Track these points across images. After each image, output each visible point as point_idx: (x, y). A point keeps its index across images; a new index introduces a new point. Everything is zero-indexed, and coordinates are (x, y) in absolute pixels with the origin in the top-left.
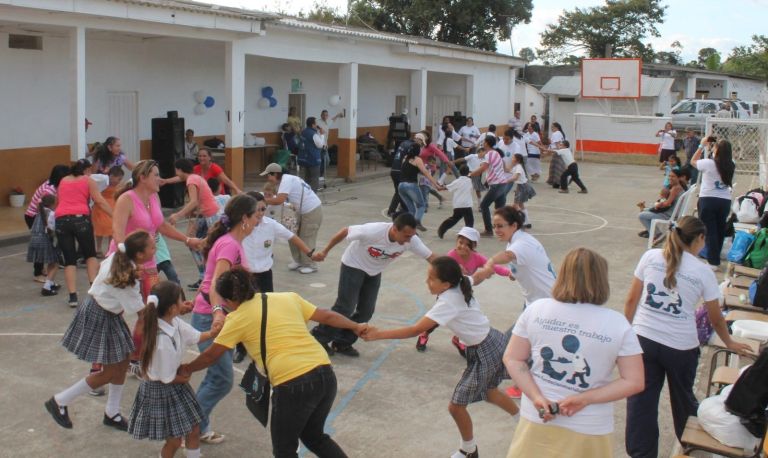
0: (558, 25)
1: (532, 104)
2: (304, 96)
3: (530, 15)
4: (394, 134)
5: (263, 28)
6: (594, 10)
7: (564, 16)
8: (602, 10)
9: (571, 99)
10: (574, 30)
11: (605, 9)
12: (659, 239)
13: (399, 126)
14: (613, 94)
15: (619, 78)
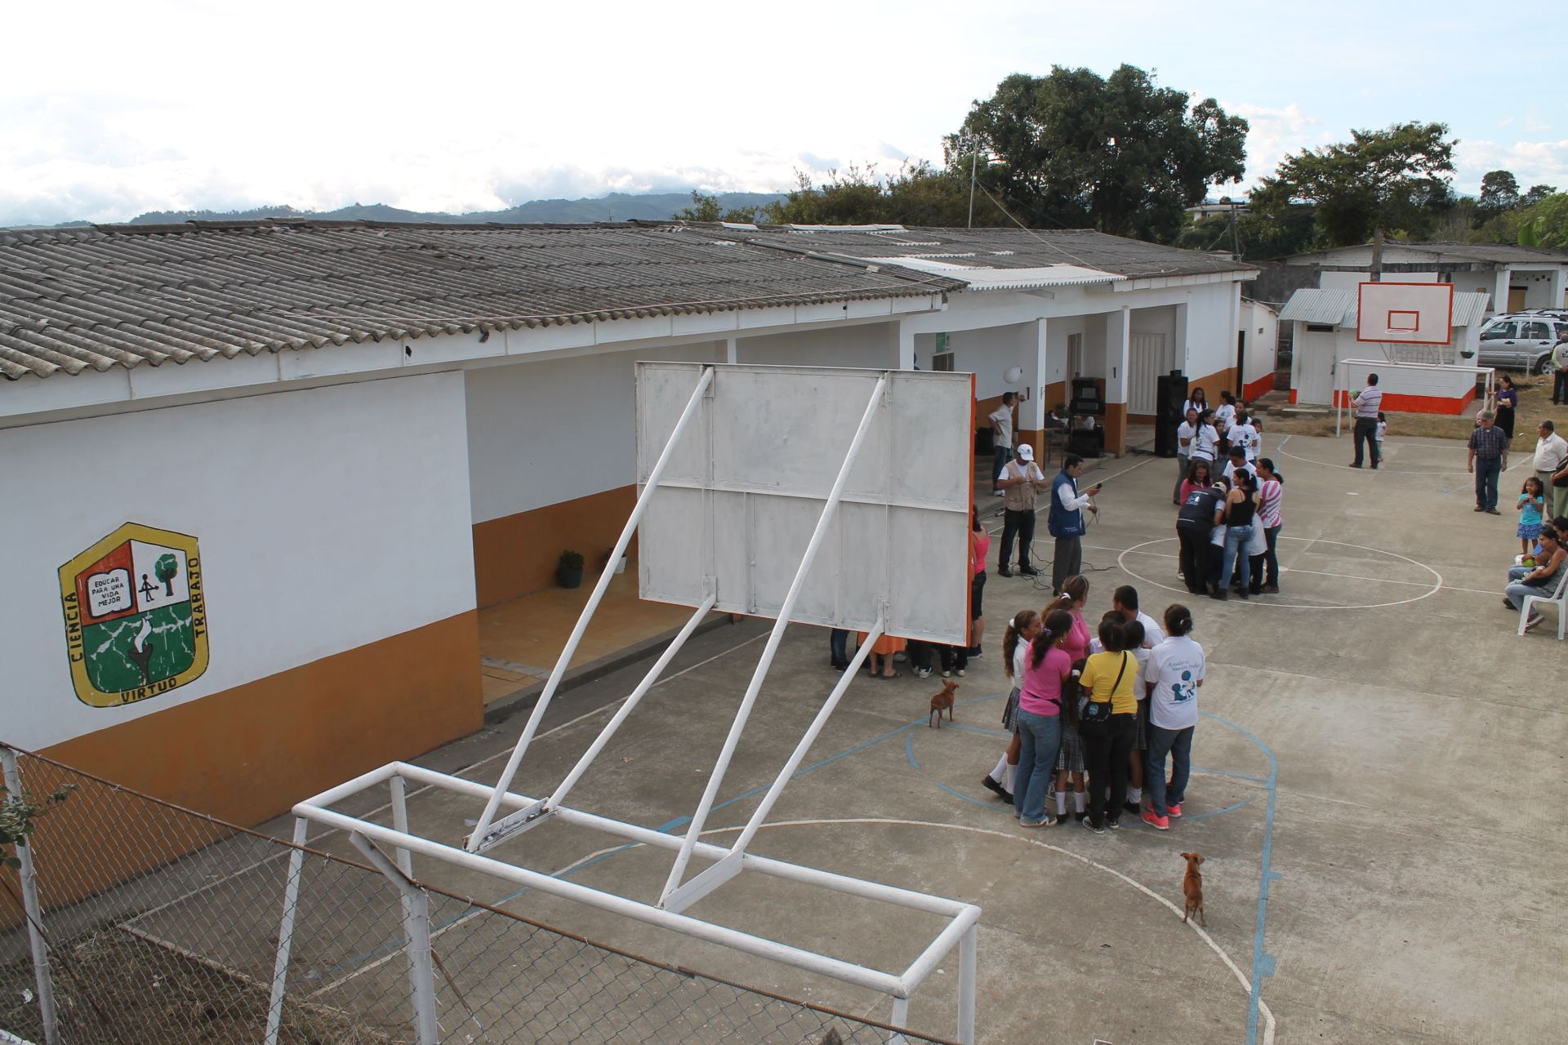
0: (1277, 178)
1: (1261, 331)
2: (951, 356)
3: (1242, 169)
4: (1080, 406)
5: (945, 300)
6: (1335, 151)
7: (1287, 163)
8: (1348, 149)
9: (1328, 328)
10: (1302, 182)
11: (1351, 148)
12: (1534, 622)
13: (1088, 393)
14: (1408, 336)
15: (1417, 313)
